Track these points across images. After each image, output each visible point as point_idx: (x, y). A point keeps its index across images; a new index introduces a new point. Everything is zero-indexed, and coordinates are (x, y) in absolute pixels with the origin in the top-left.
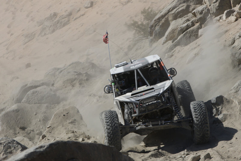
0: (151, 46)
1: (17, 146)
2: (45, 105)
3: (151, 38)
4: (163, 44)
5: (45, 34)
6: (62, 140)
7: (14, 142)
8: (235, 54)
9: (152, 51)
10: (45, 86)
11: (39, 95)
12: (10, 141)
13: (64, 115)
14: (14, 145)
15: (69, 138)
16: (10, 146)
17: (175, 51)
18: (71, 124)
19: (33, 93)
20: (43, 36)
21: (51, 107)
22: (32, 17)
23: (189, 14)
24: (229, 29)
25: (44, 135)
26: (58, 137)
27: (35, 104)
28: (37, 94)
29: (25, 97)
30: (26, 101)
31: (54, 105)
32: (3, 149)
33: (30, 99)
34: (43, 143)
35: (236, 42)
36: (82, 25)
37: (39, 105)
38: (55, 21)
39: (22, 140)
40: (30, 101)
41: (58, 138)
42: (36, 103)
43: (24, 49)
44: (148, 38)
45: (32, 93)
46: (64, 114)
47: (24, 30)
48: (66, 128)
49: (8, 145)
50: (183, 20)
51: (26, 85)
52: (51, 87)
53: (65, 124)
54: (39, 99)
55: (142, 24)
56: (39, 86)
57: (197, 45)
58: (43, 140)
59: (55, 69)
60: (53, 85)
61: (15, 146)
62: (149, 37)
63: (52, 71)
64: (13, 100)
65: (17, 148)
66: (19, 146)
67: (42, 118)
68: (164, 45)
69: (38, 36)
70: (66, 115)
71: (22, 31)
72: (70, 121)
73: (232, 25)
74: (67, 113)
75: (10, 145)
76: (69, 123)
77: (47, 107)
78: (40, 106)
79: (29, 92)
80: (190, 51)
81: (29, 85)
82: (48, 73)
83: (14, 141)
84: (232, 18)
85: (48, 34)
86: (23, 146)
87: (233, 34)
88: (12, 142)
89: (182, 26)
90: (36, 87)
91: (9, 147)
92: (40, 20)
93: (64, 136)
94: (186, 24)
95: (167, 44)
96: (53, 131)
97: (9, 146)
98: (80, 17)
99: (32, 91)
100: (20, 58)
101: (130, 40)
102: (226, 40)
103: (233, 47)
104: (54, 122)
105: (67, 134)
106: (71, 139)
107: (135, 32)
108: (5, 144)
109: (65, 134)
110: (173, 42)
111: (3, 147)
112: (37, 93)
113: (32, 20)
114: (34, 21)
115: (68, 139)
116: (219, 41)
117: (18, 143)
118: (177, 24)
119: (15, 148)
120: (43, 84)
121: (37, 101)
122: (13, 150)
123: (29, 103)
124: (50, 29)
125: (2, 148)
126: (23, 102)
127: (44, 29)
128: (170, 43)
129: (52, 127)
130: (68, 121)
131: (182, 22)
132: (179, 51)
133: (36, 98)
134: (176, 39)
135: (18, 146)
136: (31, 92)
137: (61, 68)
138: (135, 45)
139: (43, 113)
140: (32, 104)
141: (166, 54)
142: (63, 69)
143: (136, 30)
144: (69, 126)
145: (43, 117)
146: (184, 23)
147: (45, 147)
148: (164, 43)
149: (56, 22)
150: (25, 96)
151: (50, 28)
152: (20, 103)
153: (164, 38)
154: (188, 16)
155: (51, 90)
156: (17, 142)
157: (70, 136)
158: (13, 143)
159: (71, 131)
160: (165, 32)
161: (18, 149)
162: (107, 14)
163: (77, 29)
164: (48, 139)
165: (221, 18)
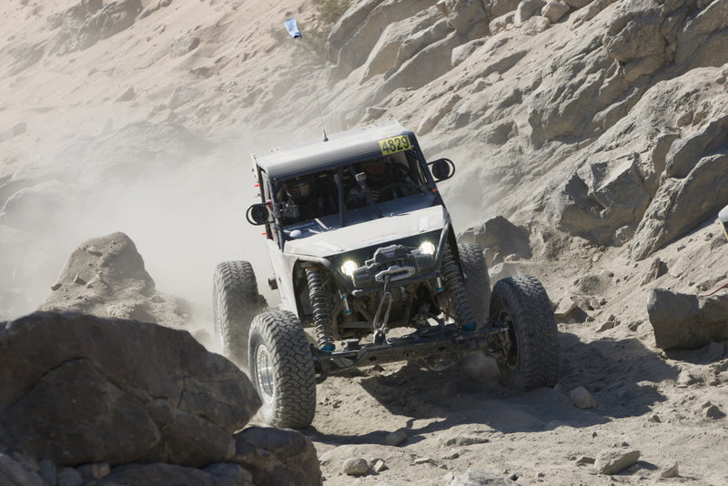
0: (331, 86)
3: (333, 66)
4: (361, 84)
5: (67, 51)
8: (542, 111)
9: (332, 100)
17: (389, 102)
20: (63, 55)
22: (35, 4)
23: (431, 8)
24: (527, 48)
35: (544, 82)
36: (163, 31)
38: (94, 16)
43: (11, 86)
44: (324, 68)
47: (13, 37)
50: (415, 22)
55: (313, 32)
57: (447, 86)
62: (327, 63)
68: (364, 85)
69: (50, 55)
71: (9, 40)
73: (536, 37)
80: (429, 101)
84: (540, 21)
85: (75, 50)
87: (538, 61)
89: (410, 37)
92: (56, 14)
94: (421, 34)
95: (373, 84)
98: (158, 8)
101: (283, 71)
102: (520, 76)
103: (538, 96)
107: (296, 50)
110: (386, 78)
113: (35, 12)
114: (40, 16)
116: (501, 79)
118: (399, 33)
124: (82, 36)
127: (64, 37)
128: (380, 80)
131: (411, 28)
132: (401, 100)
134: (395, 71)
138: (292, 82)
141: (368, 109)
143: (299, 46)
146: (416, 30)
148: (365, 80)
149: (94, 20)
151: (80, 34)
153: (365, 68)
154: (427, 13)
160: (369, 52)
162: (226, 3)
163: (149, 39)
165: (510, 20)
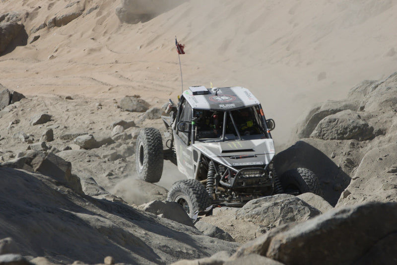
1: (302, 208)
2: (350, 142)
6: (376, 200)
7: (299, 202)
10: (349, 111)
11: (340, 125)
12: (291, 200)
13: (381, 159)
14: (299, 206)
15: (389, 197)
16: (292, 208)
18: (392, 174)
19: (330, 122)
21: (359, 146)
25: (347, 191)
26: (370, 195)
27: (332, 139)
28: (337, 124)
29: (316, 128)
30: (318, 134)
31: (363, 142)
32: (281, 214)
33: (325, 132)
34: (346, 203)
37: (339, 141)
39: (311, 199)
40: (324, 134)
41: (370, 197)
42: (335, 139)
45: (327, 122)
46: (381, 157)
48: (384, 180)
49: (289, 206)
51: (318, 109)
52: (360, 113)
53: (381, 173)
54: (339, 132)
56: (340, 110)
58: (345, 199)
59: (367, 82)
60: (362, 109)
61: (300, 208)
63: (361, 87)
64: (297, 133)
65: (302, 212)
66: (307, 209)
67: (344, 162)
70: (383, 158)
72: (391, 169)
74: (385, 156)
75: (291, 206)
76: (389, 172)
77: (353, 144)
78: (341, 143)
79: (323, 120)
81: (322, 109)
82: (355, 88)
83: (299, 200)
86: (314, 209)
88: (294, 201)
90: (334, 112)
91: (290, 210)
93: (381, 193)
96: (361, 185)
97: (290, 208)
99: (327, 118)
100: (308, 64)
104: (363, 170)
105: (385, 190)
106: (391, 198)
108: (283, 205)
109: (382, 190)
111: (280, 209)
112: (336, 121)
115: (387, 198)
117: (305, 204)
119: (299, 211)
120: (346, 107)
121: (336, 135)
122: (297, 214)
123: (323, 139)
125: (279, 211)
126: (312, 137)
129: (361, 177)
130: (387, 170)
133: (334, 130)
135: (304, 208)
136: (327, 120)
137: (376, 81)
139: (346, 154)
140: (327, 139)
142: (380, 83)
144: (389, 177)
145: (346, 162)
147: (351, 212)
150: (316, 126)
152: (309, 137)
155: (359, 117)
156: (302, 201)
157: (390, 194)
158: (297, 204)
159: (392, 185)
161: (305, 213)
164: (354, 198)
